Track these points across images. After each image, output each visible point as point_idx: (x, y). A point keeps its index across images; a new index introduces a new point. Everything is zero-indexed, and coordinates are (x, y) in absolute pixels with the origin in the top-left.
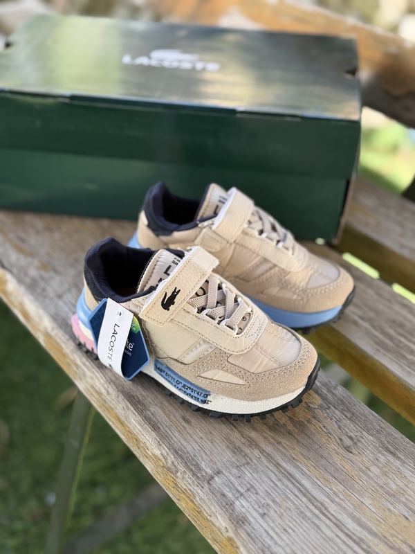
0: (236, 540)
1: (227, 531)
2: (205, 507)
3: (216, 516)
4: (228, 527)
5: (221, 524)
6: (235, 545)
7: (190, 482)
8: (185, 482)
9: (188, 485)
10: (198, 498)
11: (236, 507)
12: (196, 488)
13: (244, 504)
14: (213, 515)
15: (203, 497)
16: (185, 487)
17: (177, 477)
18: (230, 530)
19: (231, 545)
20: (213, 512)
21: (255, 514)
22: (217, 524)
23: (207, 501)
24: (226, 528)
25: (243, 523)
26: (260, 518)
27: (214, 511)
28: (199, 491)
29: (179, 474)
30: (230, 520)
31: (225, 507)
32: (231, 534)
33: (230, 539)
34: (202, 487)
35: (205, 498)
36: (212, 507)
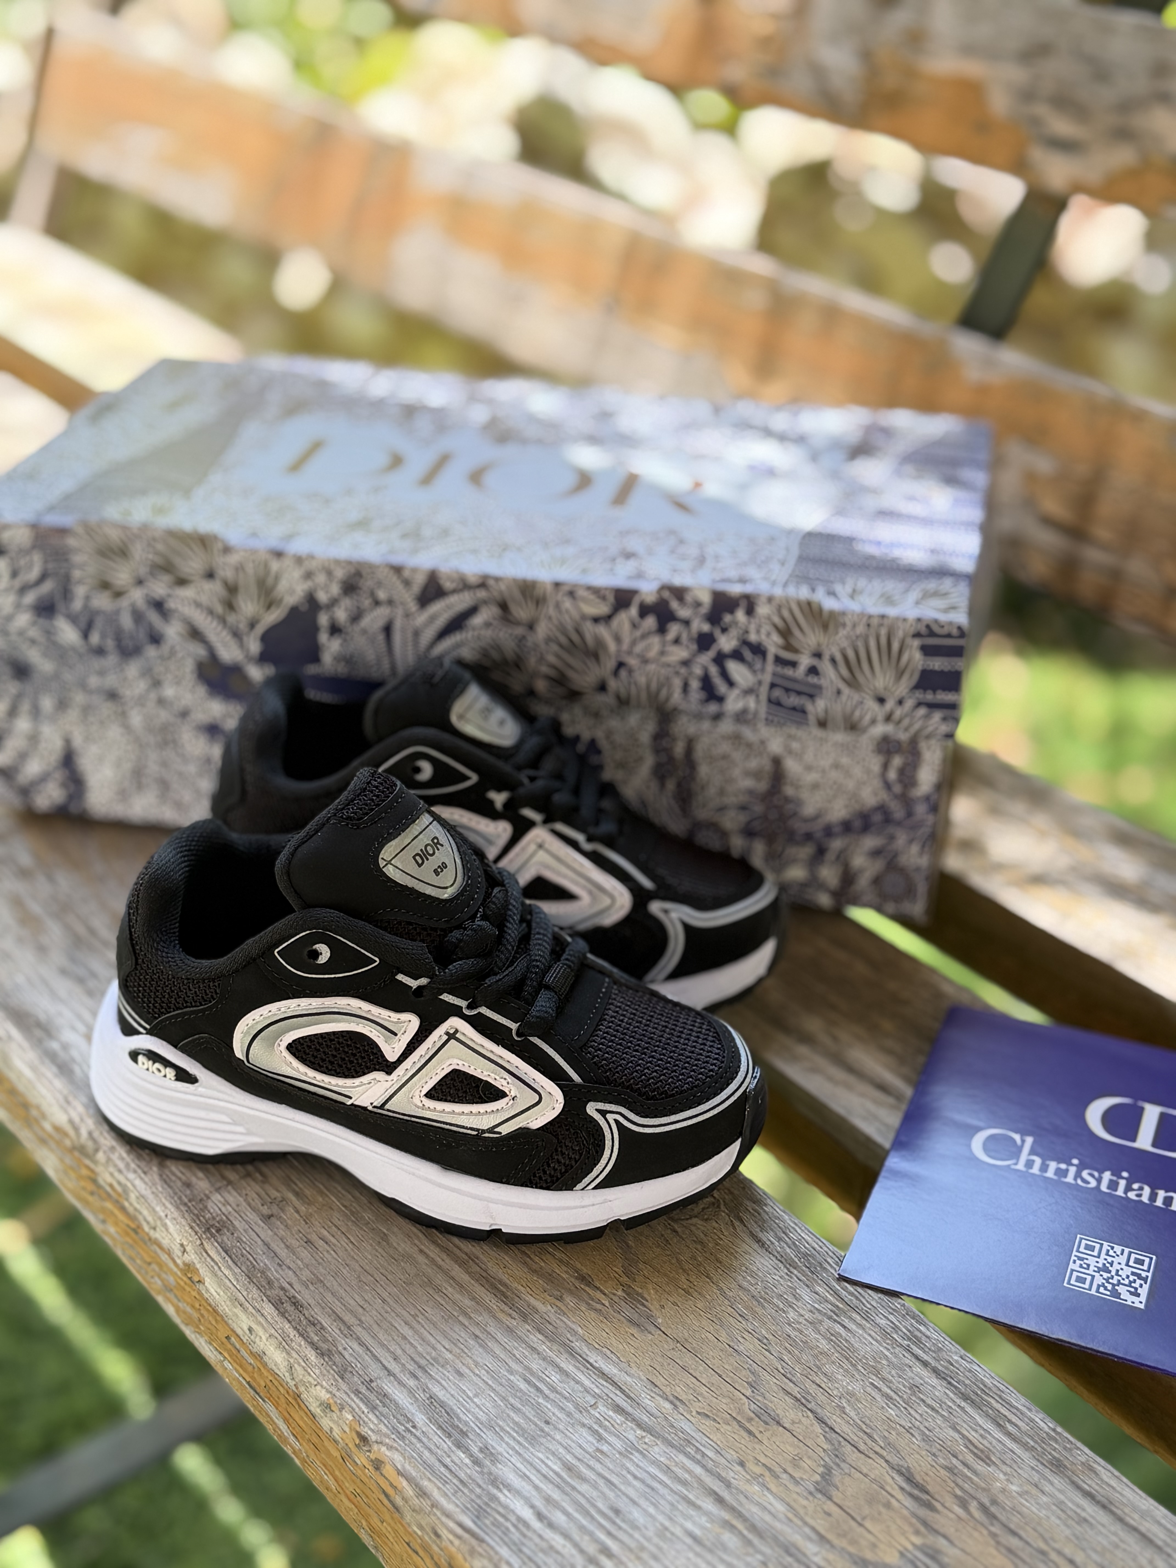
0: (198, 1266)
1: (184, 1251)
2: (145, 1212)
3: (165, 1226)
4: (185, 1243)
5: (173, 1239)
6: (196, 1279)
7: (121, 1165)
8: (111, 1169)
9: (116, 1174)
10: (133, 1196)
11: (210, 1205)
12: (131, 1176)
13: (231, 1199)
14: (159, 1223)
15: (144, 1192)
16: (109, 1179)
17: (96, 1162)
18: (188, 1249)
19: (190, 1279)
20: (160, 1218)
21: (252, 1216)
22: (165, 1242)
23: (151, 1197)
24: (182, 1245)
25: (218, 1231)
26: (260, 1222)
27: (162, 1215)
28: (138, 1182)
29: (100, 1156)
30: (192, 1228)
31: (185, 1204)
32: (192, 1257)
33: (189, 1268)
34: (145, 1173)
35: (147, 1192)
36: (158, 1209)
